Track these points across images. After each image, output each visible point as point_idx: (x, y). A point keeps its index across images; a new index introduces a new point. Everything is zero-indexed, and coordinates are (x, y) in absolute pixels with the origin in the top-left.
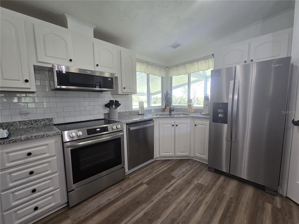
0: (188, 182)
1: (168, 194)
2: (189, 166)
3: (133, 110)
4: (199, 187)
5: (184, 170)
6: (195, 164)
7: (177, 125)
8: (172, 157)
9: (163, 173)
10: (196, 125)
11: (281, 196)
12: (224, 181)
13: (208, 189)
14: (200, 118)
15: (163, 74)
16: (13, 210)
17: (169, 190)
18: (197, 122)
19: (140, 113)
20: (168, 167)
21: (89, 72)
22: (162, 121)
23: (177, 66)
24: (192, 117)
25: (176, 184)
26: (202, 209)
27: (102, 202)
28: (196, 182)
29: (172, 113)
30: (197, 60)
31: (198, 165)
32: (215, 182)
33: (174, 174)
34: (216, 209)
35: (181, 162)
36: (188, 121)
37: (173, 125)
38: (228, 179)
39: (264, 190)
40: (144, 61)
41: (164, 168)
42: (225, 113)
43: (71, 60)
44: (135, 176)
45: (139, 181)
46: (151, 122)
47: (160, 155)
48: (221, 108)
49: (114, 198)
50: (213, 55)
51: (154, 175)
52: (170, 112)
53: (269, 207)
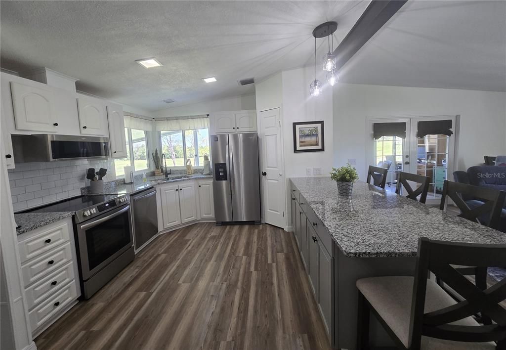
0: (203, 238)
1: (190, 251)
2: (199, 228)
3: (117, 178)
4: (214, 237)
5: (195, 232)
6: (203, 226)
7: (181, 189)
8: (178, 225)
9: (176, 241)
10: (200, 186)
11: (263, 224)
12: (230, 228)
13: (220, 236)
14: (203, 178)
15: (149, 128)
16: (34, 310)
17: (189, 248)
18: (201, 182)
19: (128, 181)
20: (178, 235)
21: (84, 139)
22: (163, 187)
23: (167, 120)
24: (195, 179)
25: (193, 244)
26: (219, 247)
27: (125, 281)
28: (209, 236)
29: (169, 176)
30: (193, 118)
31: (207, 225)
32: (224, 231)
33: (187, 238)
34: (228, 244)
35: (189, 228)
36: (192, 183)
37: (177, 190)
38: (232, 227)
39: (254, 224)
40: (127, 113)
41: (173, 238)
42: (225, 172)
43: (56, 124)
44: (145, 253)
45: (153, 255)
46: (152, 190)
47: (165, 227)
48: (221, 168)
49: (137, 274)
50: (208, 115)
51: (166, 247)
52: (167, 176)
53: (256, 231)
